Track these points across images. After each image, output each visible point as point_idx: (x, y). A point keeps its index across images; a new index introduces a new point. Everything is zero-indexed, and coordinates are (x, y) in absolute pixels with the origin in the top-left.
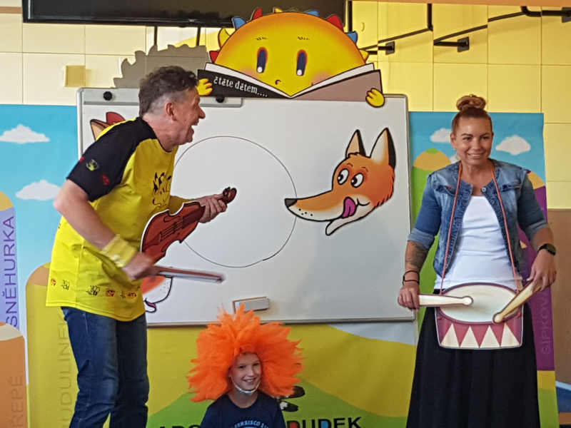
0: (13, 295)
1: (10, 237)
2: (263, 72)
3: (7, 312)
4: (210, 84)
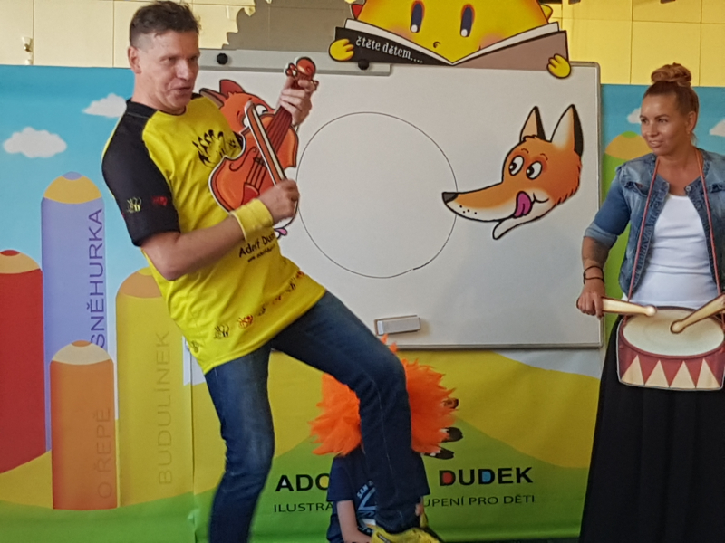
1: (98, 236)
2: (418, 31)
3: (92, 329)
4: (351, 46)
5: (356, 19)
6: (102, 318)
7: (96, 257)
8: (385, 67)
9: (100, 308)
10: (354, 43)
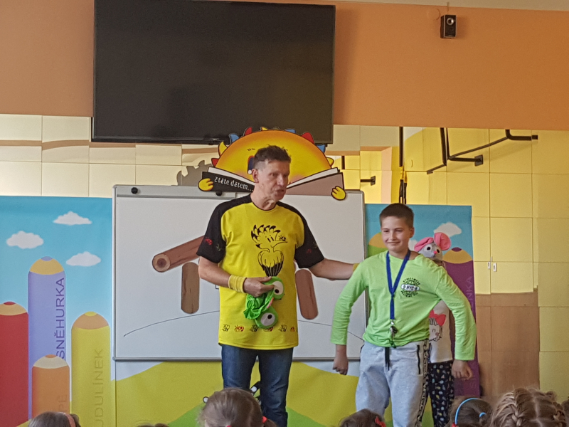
1: (61, 293)
3: (58, 347)
4: (211, 182)
5: (214, 167)
6: (63, 341)
7: (60, 306)
8: (233, 194)
9: (62, 335)
10: (213, 181)
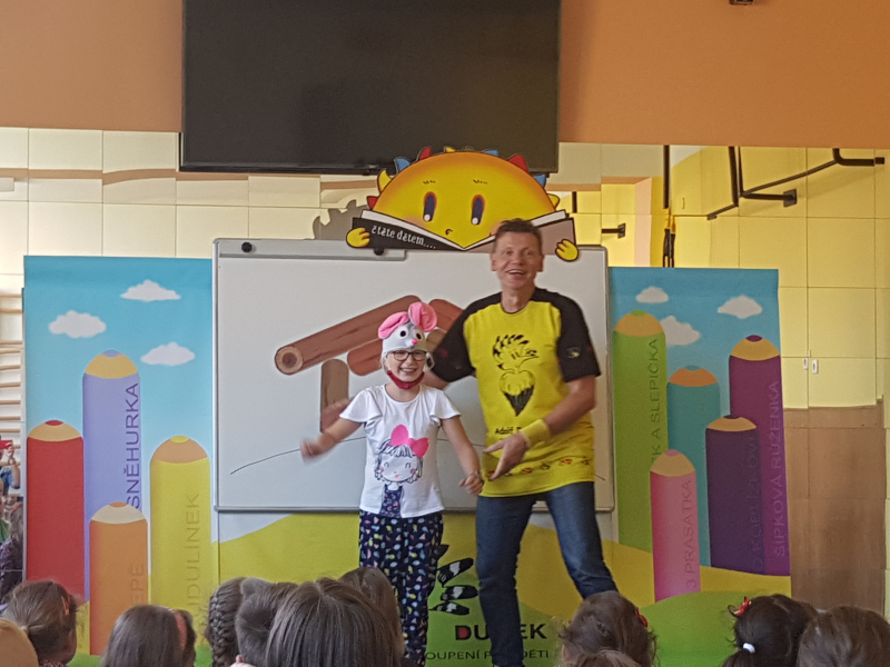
0: (135, 472)
1: (134, 407)
2: (431, 220)
3: (128, 491)
4: (367, 234)
5: (371, 210)
7: (132, 426)
8: (401, 253)
10: (370, 232)
